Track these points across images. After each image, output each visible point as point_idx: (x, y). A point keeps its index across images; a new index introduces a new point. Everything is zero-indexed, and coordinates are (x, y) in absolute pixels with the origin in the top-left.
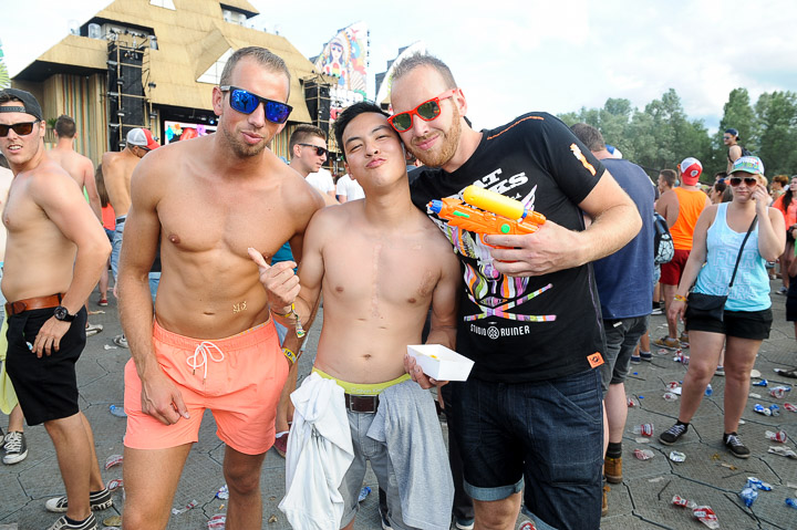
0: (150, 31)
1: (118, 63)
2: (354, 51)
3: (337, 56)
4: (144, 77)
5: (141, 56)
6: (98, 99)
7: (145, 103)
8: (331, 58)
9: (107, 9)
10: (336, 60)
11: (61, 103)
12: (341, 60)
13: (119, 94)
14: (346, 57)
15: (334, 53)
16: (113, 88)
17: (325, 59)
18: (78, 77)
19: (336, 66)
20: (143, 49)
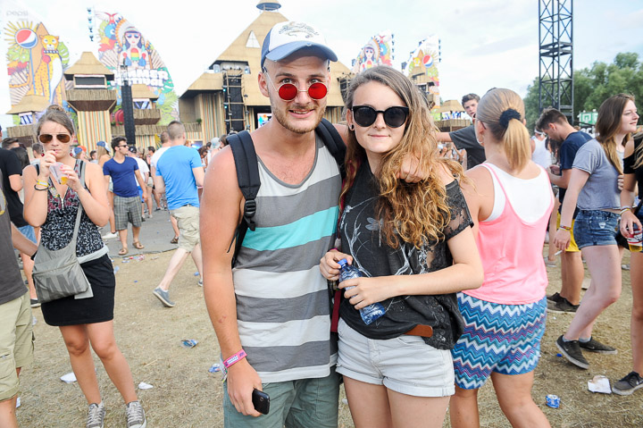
0: (246, 63)
1: (227, 86)
2: (382, 50)
3: (369, 55)
4: (242, 90)
5: (240, 81)
6: (220, 106)
7: (243, 105)
8: (366, 58)
9: (223, 55)
10: (369, 59)
11: (202, 110)
12: (373, 58)
13: (229, 103)
14: (377, 55)
15: (367, 55)
16: (226, 101)
17: (361, 59)
18: (210, 95)
19: (369, 63)
20: (240, 76)
